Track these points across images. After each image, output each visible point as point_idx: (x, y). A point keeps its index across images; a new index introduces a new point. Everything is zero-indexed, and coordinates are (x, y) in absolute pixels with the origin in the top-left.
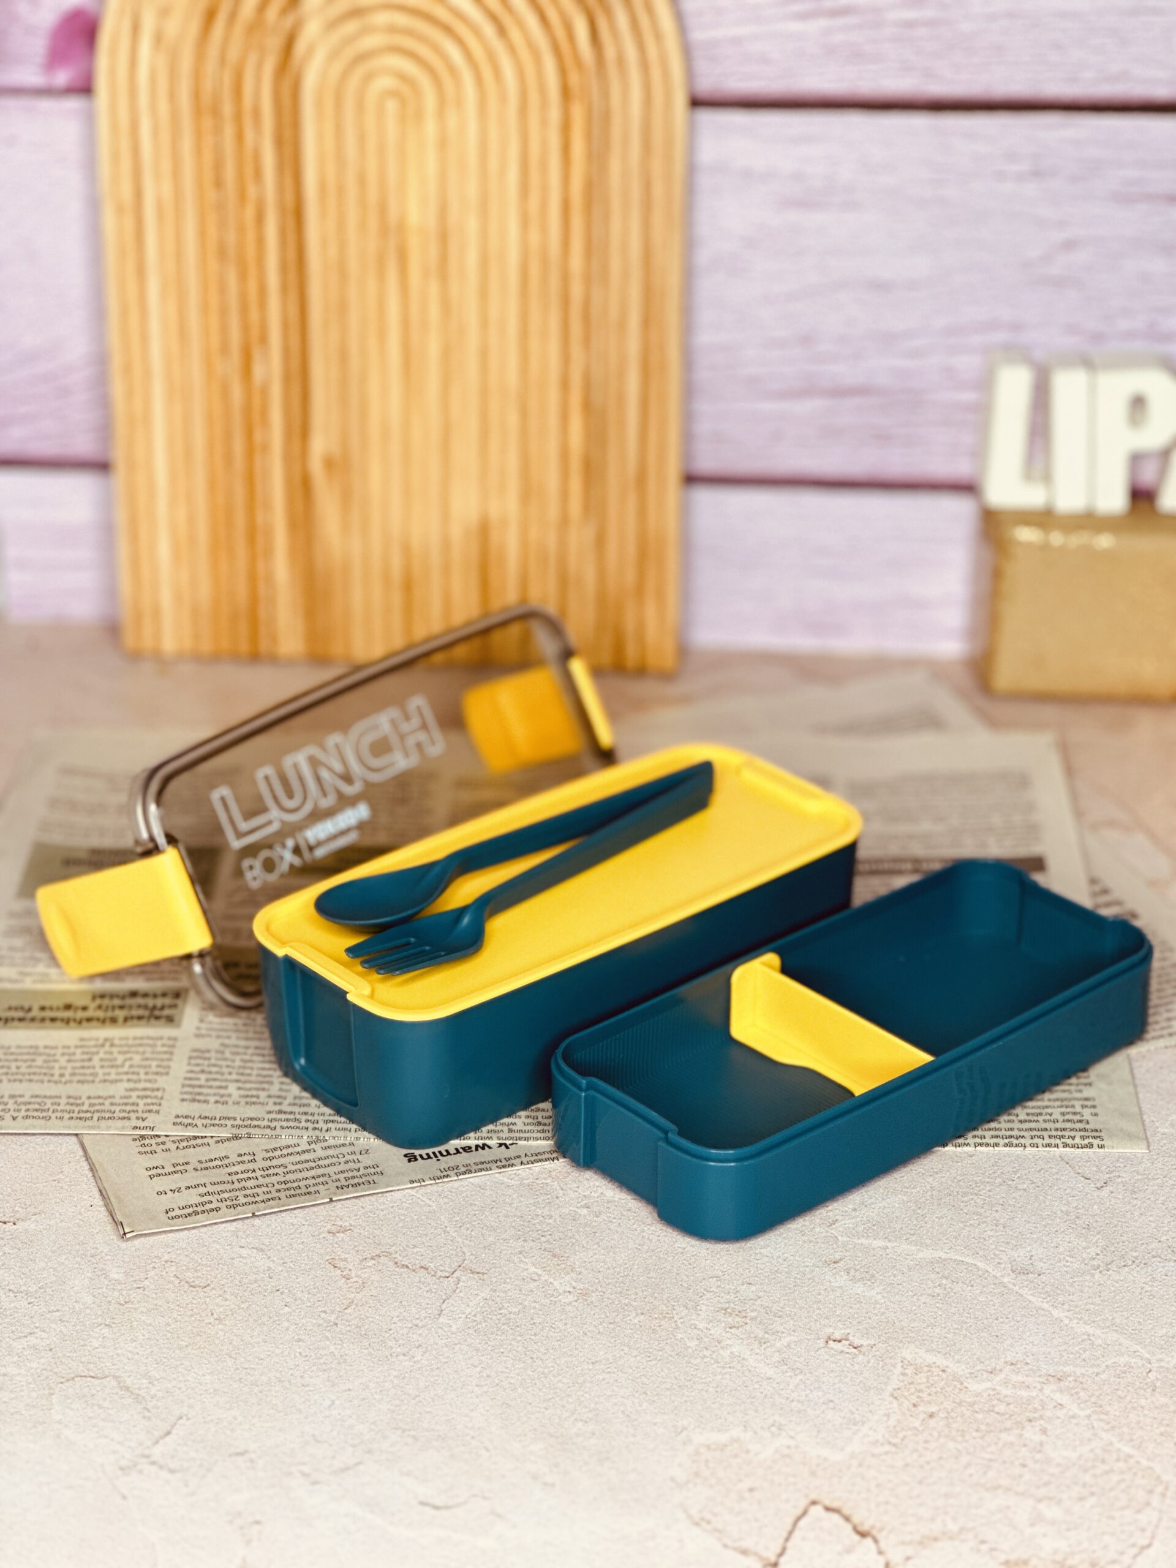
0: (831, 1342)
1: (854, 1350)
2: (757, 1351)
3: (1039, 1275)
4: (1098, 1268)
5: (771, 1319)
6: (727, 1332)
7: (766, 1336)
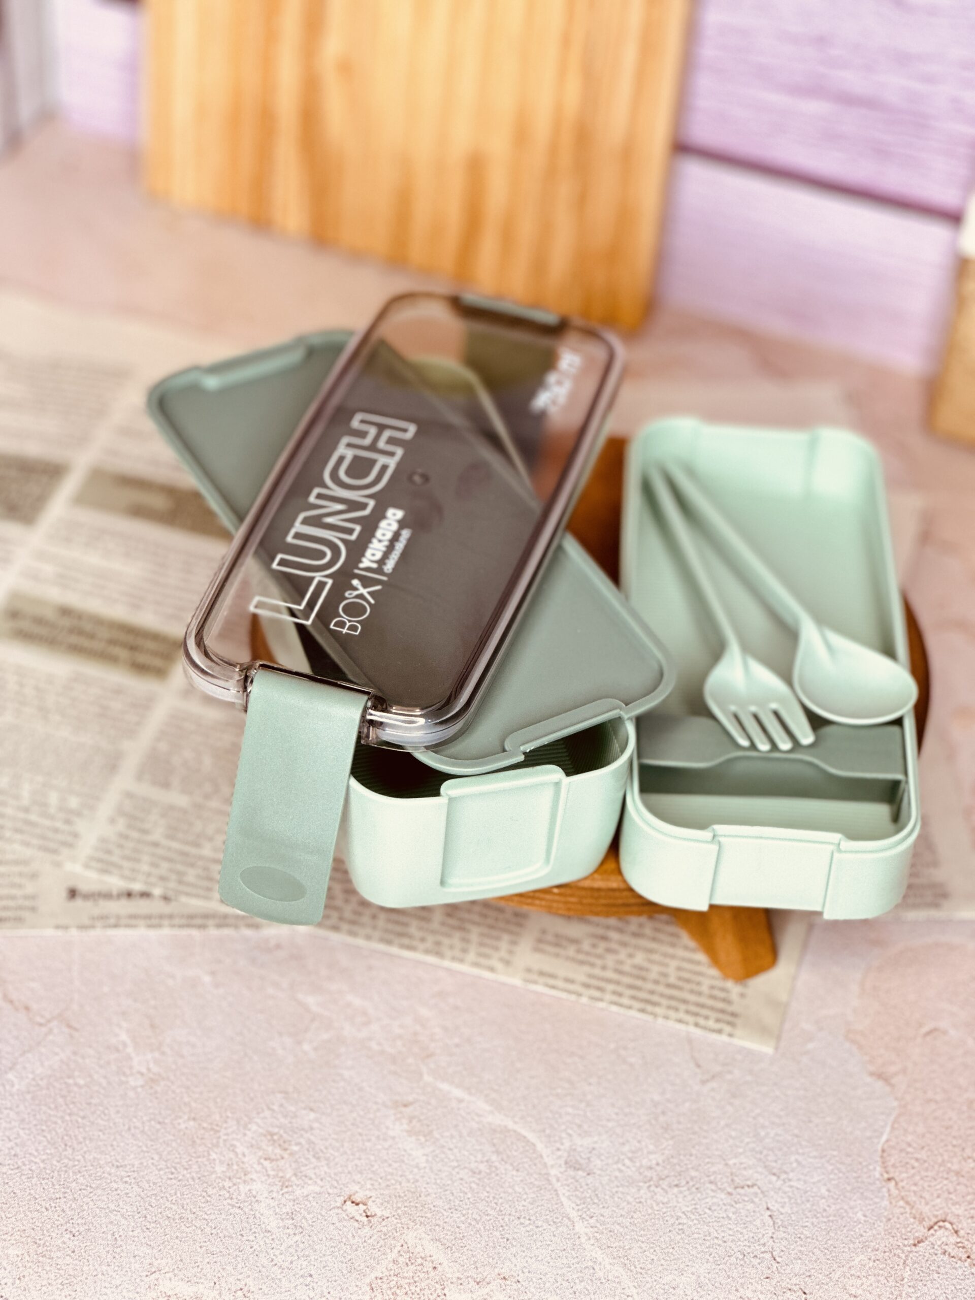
0: (349, 1203)
1: (365, 1219)
2: (274, 1195)
3: (589, 1174)
4: (650, 1181)
5: (307, 1159)
6: (259, 1163)
7: (294, 1178)
